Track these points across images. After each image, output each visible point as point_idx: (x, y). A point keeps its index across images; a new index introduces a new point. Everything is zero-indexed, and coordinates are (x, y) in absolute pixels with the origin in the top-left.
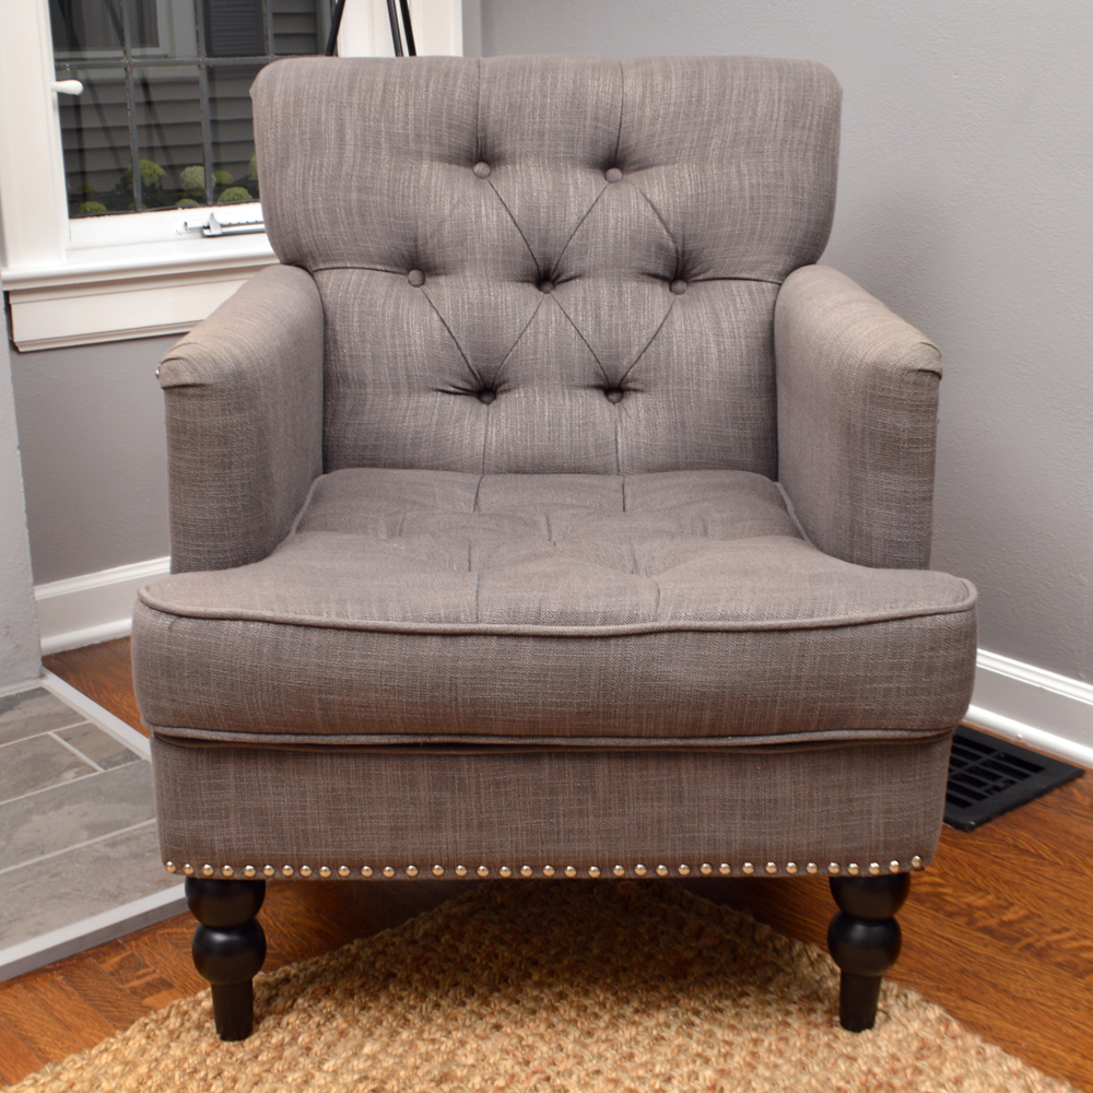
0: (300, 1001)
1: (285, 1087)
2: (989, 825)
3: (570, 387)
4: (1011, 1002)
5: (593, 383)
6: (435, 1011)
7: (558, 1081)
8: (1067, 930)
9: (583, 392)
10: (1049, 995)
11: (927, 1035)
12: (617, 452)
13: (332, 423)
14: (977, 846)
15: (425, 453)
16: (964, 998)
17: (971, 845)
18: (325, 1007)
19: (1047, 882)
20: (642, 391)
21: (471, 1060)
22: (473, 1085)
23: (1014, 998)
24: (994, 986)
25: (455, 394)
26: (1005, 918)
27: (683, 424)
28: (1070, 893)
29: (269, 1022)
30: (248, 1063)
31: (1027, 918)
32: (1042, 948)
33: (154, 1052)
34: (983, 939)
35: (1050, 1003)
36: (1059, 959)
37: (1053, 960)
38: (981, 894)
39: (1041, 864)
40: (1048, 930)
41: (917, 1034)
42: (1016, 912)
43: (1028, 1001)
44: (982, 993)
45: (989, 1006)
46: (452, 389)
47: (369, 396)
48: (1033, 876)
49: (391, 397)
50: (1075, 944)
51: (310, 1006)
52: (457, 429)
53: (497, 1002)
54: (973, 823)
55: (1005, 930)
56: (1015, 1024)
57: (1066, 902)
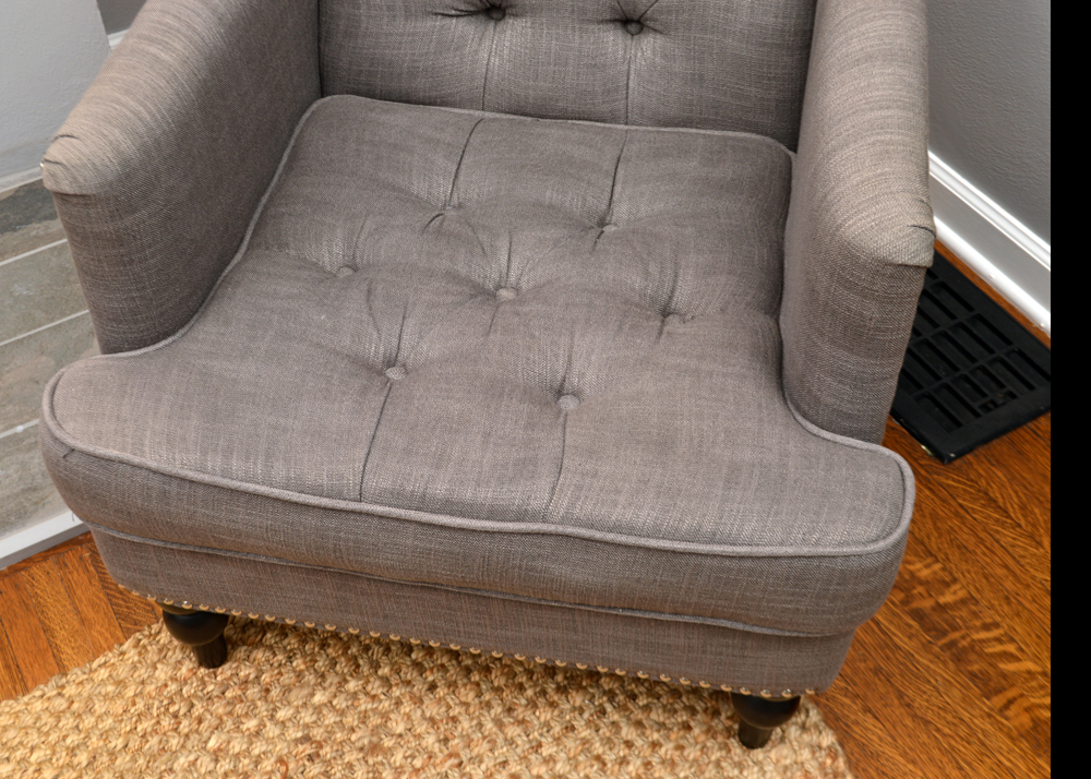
0: (269, 635)
1: (240, 735)
2: (969, 457)
3: (582, 21)
4: (908, 722)
5: (608, 17)
6: (384, 658)
7: (468, 769)
8: (997, 625)
9: (595, 27)
10: (949, 718)
11: (812, 770)
12: (627, 98)
13: (326, 42)
14: (946, 487)
15: (421, 85)
16: (867, 710)
17: (941, 485)
18: (289, 644)
19: (1000, 552)
20: (661, 33)
21: (400, 729)
22: (395, 762)
23: (914, 717)
24: (901, 695)
25: (457, 16)
26: (942, 600)
27: (701, 77)
28: (1018, 572)
29: (241, 652)
30: (215, 700)
31: (963, 602)
32: (964, 649)
33: (143, 672)
34: (910, 626)
35: (947, 731)
36: (975, 668)
37: (969, 668)
38: (929, 560)
39: (1003, 525)
40: (978, 623)
41: (802, 763)
42: (955, 593)
43: (927, 723)
44: (885, 706)
45: (887, 725)
46: (453, 12)
47: (363, 18)
48: (988, 540)
49: (386, 20)
50: (998, 648)
51: (276, 643)
52: (458, 58)
53: (439, 655)
54: (952, 455)
55: (935, 618)
56: (904, 755)
57: (1009, 584)
